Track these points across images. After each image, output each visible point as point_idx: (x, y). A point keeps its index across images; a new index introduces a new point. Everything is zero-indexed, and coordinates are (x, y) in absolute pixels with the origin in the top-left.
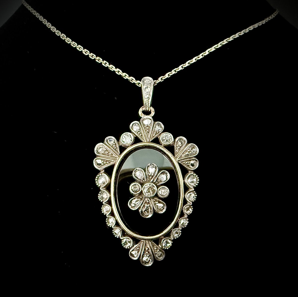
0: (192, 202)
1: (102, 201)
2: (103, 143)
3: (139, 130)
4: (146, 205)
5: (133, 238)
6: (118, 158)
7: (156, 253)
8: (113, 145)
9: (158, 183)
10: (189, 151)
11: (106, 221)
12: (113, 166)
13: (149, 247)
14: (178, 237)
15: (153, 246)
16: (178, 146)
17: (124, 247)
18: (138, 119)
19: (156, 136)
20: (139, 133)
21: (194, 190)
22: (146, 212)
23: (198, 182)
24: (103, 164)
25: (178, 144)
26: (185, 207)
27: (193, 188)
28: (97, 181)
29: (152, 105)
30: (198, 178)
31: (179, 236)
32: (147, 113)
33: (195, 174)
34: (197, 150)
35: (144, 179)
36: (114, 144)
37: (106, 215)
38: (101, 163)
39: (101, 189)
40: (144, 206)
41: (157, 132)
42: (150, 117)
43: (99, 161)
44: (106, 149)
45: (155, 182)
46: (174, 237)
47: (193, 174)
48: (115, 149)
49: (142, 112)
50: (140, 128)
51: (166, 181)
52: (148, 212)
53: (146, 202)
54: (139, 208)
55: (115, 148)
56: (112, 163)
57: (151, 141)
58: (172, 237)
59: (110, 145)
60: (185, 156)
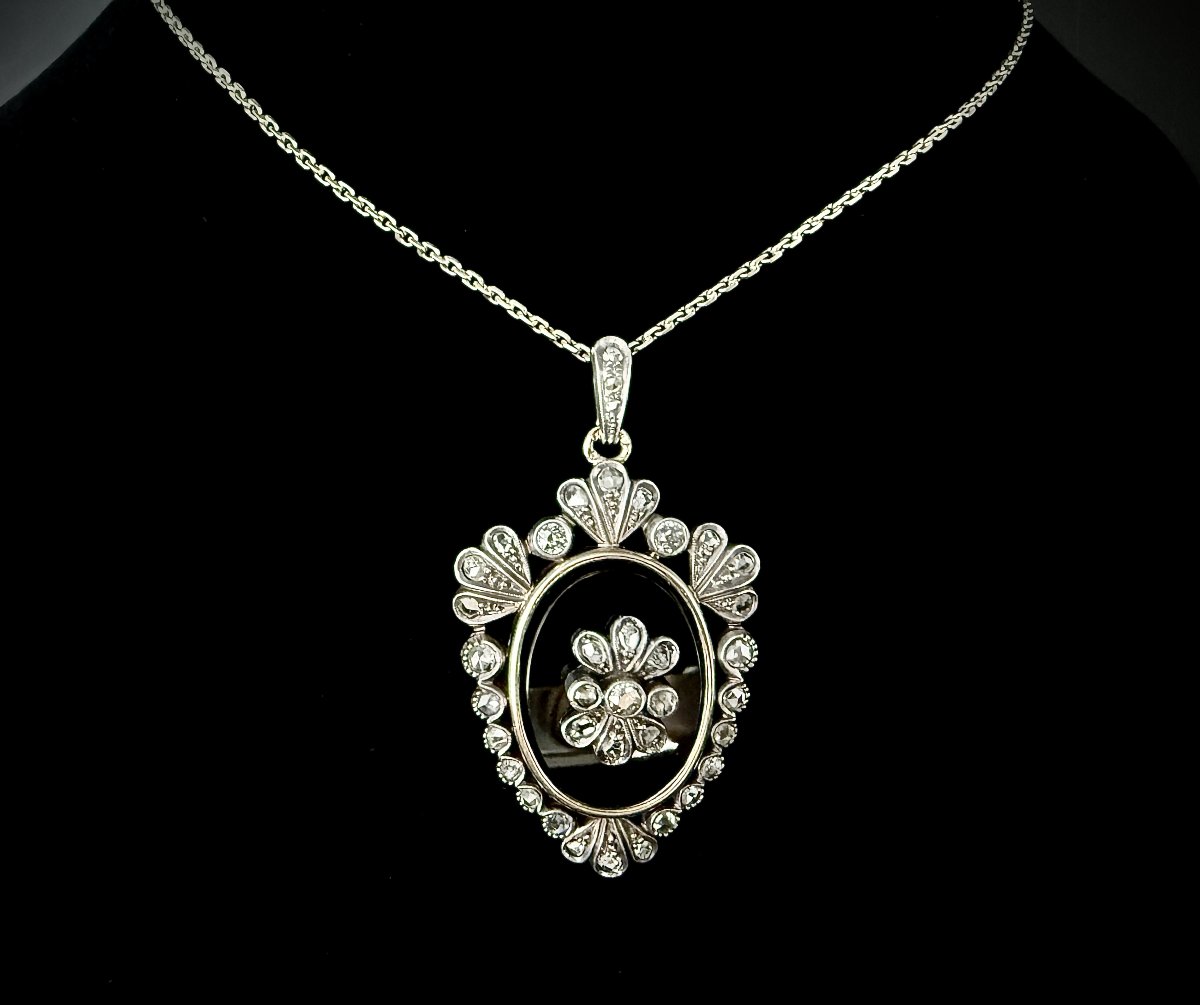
0: (736, 713)
1: (483, 717)
2: (479, 548)
3: (587, 510)
4: (613, 735)
5: (574, 813)
6: (527, 596)
7: (634, 846)
8: (512, 555)
9: (647, 674)
10: (731, 569)
11: (498, 770)
12: (512, 619)
13: (616, 832)
14: (693, 805)
15: (627, 829)
16: (700, 554)
17: (549, 834)
18: (583, 470)
19: (638, 525)
20: (586, 517)
21: (742, 680)
22: (612, 752)
23: (756, 659)
24: (482, 613)
25: (701, 549)
26: (718, 728)
27: (739, 675)
28: (467, 661)
29: (627, 425)
30: (756, 646)
31: (699, 802)
32: (609, 450)
33: (748, 637)
34: (755, 564)
35: (606, 666)
36: (513, 551)
37: (497, 753)
38: (478, 609)
39: (479, 683)
40: (608, 738)
41: (641, 514)
42: (618, 464)
43: (471, 604)
44: (487, 566)
45: (639, 672)
46: (683, 806)
47: (742, 636)
48: (518, 568)
49: (595, 448)
50: (589, 502)
51: (668, 668)
52: (618, 752)
53: (612, 728)
54: (596, 742)
55: (517, 565)
56: (508, 610)
57: (621, 540)
58: (678, 805)
59: (500, 554)
60: (721, 586)
